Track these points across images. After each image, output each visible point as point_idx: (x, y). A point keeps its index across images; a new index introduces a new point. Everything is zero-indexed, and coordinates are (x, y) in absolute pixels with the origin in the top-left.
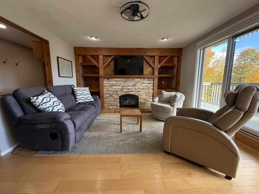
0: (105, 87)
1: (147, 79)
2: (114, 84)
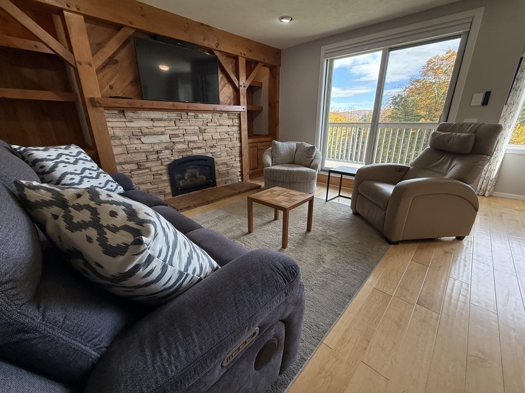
0: (117, 142)
1: (226, 115)
2: (147, 131)
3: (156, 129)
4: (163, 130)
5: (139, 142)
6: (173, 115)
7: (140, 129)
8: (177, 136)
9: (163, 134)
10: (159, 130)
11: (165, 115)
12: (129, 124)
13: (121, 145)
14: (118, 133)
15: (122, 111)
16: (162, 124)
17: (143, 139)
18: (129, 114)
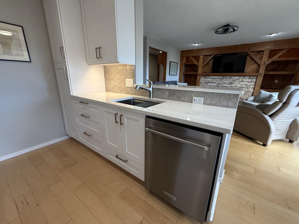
0: (201, 84)
1: (248, 77)
2: (210, 82)
3: (213, 81)
4: (215, 82)
5: (207, 84)
6: (221, 77)
7: (208, 81)
8: (220, 84)
9: (215, 83)
10: (214, 81)
11: (217, 77)
12: (206, 80)
13: (202, 85)
14: (202, 82)
15: (205, 76)
16: (216, 80)
17: (208, 84)
18: (207, 77)
